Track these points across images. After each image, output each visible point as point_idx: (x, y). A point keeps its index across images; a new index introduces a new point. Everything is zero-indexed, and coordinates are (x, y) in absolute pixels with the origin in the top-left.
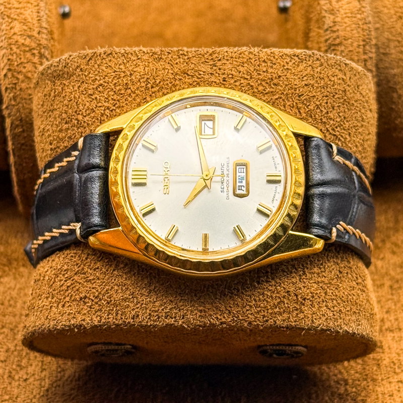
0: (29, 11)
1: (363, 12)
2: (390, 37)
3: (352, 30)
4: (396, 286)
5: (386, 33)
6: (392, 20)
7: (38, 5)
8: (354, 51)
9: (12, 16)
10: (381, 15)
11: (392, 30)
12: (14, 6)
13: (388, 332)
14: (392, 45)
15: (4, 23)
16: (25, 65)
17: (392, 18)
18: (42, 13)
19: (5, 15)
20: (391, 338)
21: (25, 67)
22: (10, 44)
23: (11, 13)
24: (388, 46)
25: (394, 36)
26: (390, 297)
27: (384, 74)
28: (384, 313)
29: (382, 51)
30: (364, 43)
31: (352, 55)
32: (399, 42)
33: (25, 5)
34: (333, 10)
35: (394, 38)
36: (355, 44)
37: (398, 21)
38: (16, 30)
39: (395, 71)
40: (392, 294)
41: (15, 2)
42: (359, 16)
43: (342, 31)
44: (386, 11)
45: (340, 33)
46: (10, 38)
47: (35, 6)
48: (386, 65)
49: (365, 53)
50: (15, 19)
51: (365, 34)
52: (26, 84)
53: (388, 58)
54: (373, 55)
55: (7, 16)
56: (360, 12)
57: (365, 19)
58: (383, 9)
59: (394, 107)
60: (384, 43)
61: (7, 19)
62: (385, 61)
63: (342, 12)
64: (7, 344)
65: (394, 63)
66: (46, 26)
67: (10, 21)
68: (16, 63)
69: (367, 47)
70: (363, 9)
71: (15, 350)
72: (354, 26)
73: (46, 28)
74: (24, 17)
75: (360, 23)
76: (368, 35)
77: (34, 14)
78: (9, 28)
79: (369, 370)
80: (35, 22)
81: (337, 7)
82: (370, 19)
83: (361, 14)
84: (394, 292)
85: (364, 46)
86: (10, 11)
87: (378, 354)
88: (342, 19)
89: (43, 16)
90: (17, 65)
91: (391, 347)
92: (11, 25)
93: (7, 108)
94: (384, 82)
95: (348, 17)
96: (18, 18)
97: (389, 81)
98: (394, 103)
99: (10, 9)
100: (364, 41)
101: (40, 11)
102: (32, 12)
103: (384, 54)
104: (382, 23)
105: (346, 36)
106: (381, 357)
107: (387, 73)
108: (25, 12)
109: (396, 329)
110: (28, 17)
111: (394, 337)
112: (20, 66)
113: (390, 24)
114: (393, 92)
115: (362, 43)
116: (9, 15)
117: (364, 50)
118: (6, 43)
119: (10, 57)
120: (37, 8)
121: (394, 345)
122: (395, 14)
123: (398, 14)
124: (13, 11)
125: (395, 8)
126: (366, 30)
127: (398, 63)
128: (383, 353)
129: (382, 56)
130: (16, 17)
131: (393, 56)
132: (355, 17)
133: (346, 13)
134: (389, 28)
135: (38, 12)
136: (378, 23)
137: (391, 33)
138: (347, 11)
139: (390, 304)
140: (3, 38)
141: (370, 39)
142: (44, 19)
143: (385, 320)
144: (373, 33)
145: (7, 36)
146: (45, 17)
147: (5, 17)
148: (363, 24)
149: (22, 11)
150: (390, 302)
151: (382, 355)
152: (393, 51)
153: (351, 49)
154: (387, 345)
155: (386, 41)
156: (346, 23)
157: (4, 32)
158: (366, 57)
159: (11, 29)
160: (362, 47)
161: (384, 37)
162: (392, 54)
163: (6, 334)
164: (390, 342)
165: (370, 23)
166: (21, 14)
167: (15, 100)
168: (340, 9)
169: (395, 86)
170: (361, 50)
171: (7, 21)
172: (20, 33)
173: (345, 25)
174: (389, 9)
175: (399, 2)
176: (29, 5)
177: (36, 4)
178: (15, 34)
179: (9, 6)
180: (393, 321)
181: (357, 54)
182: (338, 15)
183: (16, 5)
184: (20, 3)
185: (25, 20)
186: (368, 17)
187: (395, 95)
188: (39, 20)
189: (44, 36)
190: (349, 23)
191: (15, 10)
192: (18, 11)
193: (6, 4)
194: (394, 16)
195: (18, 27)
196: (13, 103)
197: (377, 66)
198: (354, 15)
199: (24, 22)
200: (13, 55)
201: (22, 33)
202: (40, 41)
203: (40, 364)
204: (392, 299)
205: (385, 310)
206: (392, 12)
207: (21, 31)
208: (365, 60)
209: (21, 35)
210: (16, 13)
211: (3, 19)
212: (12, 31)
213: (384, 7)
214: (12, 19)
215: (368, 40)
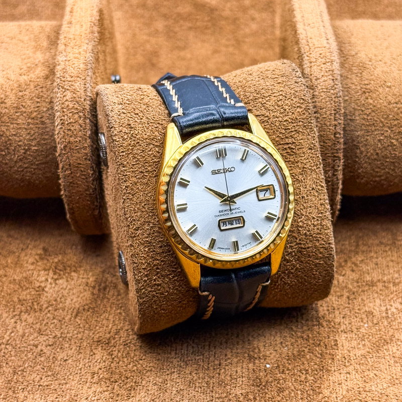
0: (78, 84)
1: (336, 88)
2: (356, 107)
3: (326, 102)
4: (352, 297)
5: (353, 104)
6: (358, 94)
7: (85, 79)
8: (327, 118)
9: (65, 87)
10: (350, 90)
11: (358, 101)
12: (67, 79)
13: (343, 333)
14: (357, 113)
15: (60, 92)
16: (73, 125)
17: (358, 92)
18: (88, 85)
19: (60, 86)
20: (344, 338)
21: (73, 126)
22: (63, 108)
23: (64, 85)
24: (354, 114)
25: (359, 106)
26: (347, 305)
27: (350, 134)
28: (341, 318)
29: (349, 117)
30: (335, 112)
31: (325, 121)
32: (362, 111)
33: (76, 78)
34: (313, 86)
35: (359, 108)
36: (328, 113)
37: (363, 95)
38: (67, 98)
39: (359, 133)
40: (349, 304)
41: (68, 77)
42: (332, 91)
43: (319, 102)
44: (354, 87)
45: (317, 103)
46: (63, 104)
47: (83, 80)
48: (352, 128)
49: (335, 120)
50: (68, 89)
51: (336, 105)
52: (73, 138)
53: (354, 123)
54: (342, 122)
55: (62, 87)
56: (333, 88)
57: (337, 94)
58: (351, 85)
59: (357, 160)
60: (351, 111)
61: (61, 89)
62: (352, 125)
63: (320, 88)
64: (55, 332)
65: (358, 127)
66: (91, 95)
67: (64, 90)
68: (66, 123)
69: (337, 115)
70: (335, 86)
71: (61, 337)
72: (328, 99)
73: (90, 97)
74: (74, 87)
75: (333, 97)
76: (338, 106)
77: (82, 85)
78: (62, 96)
79: (325, 363)
80: (82, 92)
81: (316, 83)
82: (341, 93)
83: (334, 90)
84: (350, 302)
85: (335, 114)
86: (64, 83)
87: (334, 350)
88: (319, 93)
89: (88, 87)
90: (67, 124)
91: (344, 345)
92: (64, 94)
93: (59, 155)
94: (350, 141)
95: (324, 92)
96: (69, 88)
97: (353, 141)
98: (357, 157)
99: (64, 81)
100: (335, 110)
101: (86, 83)
102: (80, 84)
103: (350, 120)
104: (350, 96)
105: (322, 106)
106: (336, 353)
107: (352, 134)
108: (75, 84)
109: (349, 331)
110: (77, 87)
111: (347, 337)
112: (69, 124)
113: (356, 97)
114: (357, 149)
115: (333, 112)
116: (63, 86)
117: (335, 117)
118: (60, 108)
119: (63, 118)
120: (84, 81)
121: (346, 344)
122: (360, 90)
123: (363, 90)
124: (66, 83)
125: (361, 85)
126: (337, 102)
127: (361, 127)
128: (337, 349)
129: (349, 121)
130: (68, 88)
131: (358, 122)
132: (329, 92)
133: (322, 89)
134: (355, 100)
135: (85, 84)
136: (347, 96)
137: (357, 104)
138: (323, 87)
139: (347, 311)
140: (58, 103)
141: (340, 109)
142: (89, 90)
143: (342, 324)
144: (342, 105)
145: (61, 102)
146: (90, 88)
147: (60, 87)
148: (335, 98)
149: (73, 83)
150: (347, 309)
151: (337, 351)
152: (357, 118)
153: (325, 116)
154: (341, 344)
155: (352, 110)
156: (322, 96)
157: (59, 99)
158: (336, 123)
159: (64, 96)
160: (333, 115)
161: (351, 107)
162: (356, 120)
163: (55, 324)
164: (344, 341)
165: (340, 97)
166: (72, 85)
167: (65, 150)
168: (318, 86)
169: (358, 145)
170: (332, 117)
171: (62, 91)
172: (71, 100)
173: (321, 98)
174: (356, 85)
175: (364, 80)
176: (78, 79)
177: (83, 78)
178: (67, 100)
179: (63, 79)
180: (347, 324)
181: (329, 120)
182: (316, 90)
183: (69, 79)
184: (72, 77)
185: (75, 90)
186: (339, 92)
187: (358, 151)
188: (85, 90)
189: (88, 102)
190: (324, 96)
191: (67, 82)
192: (70, 83)
193: (61, 78)
194: (360, 91)
195: (69, 95)
196: (63, 152)
197: (344, 129)
198: (329, 91)
199: (74, 92)
200: (64, 116)
201: (73, 99)
202: (85, 106)
203: (78, 349)
204: (348, 307)
205: (342, 316)
206: (359, 88)
207: (72, 98)
208: (335, 125)
209: (71, 101)
210: (69, 85)
211: (59, 89)
212: (65, 99)
213: (353, 84)
214: (65, 89)
215: (338, 110)
